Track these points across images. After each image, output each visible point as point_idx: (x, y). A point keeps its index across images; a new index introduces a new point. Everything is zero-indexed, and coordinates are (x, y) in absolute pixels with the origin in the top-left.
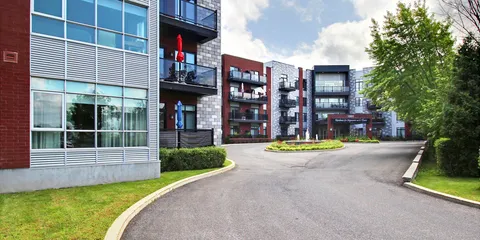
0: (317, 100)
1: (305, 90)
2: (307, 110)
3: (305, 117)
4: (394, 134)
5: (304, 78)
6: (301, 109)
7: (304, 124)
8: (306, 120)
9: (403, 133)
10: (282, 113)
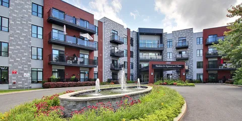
0: (141, 54)
1: (132, 45)
2: (133, 60)
3: (132, 65)
4: (195, 78)
5: (131, 36)
6: (129, 59)
7: (131, 70)
8: (132, 68)
9: (202, 77)
10: (113, 61)
